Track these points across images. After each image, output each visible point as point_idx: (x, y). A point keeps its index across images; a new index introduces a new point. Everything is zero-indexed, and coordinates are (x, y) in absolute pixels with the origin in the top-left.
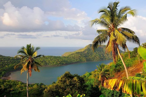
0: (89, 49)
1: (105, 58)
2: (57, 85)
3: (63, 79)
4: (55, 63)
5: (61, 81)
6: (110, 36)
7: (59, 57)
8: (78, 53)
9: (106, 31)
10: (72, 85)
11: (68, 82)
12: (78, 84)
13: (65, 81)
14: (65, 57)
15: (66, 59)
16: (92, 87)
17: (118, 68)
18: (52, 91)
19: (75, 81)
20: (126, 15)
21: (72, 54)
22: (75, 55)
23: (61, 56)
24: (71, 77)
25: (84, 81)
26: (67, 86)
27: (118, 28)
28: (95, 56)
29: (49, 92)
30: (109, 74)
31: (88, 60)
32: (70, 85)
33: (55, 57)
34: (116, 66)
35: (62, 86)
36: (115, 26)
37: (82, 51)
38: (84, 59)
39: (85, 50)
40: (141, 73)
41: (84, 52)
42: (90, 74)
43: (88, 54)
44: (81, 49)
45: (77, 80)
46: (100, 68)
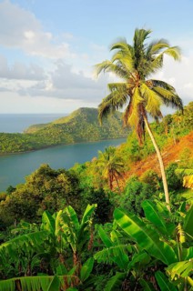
0: (79, 117)
1: (111, 136)
2: (26, 192)
3: (37, 180)
4: (10, 148)
5: (33, 183)
6: (131, 95)
7: (19, 136)
8: (57, 126)
9: (124, 86)
10: (57, 190)
11: (47, 185)
12: (67, 187)
13: (41, 184)
14: (30, 135)
15: (34, 139)
16: (92, 192)
17: (136, 154)
18: (16, 205)
19: (62, 181)
20: (162, 55)
21: (45, 129)
22: (52, 130)
23: (22, 133)
24: (53, 175)
25: (77, 180)
26: (47, 191)
27: (146, 79)
28: (92, 132)
29: (9, 205)
30: (122, 166)
31: (78, 140)
32: (52, 190)
33: (10, 136)
34: (133, 151)
35: (36, 192)
36: (141, 76)
37: (66, 121)
38: (70, 138)
39: (72, 121)
40: (176, 161)
41: (69, 123)
42: (84, 167)
43: (78, 127)
44: (63, 118)
45: (64, 180)
46: (107, 156)
